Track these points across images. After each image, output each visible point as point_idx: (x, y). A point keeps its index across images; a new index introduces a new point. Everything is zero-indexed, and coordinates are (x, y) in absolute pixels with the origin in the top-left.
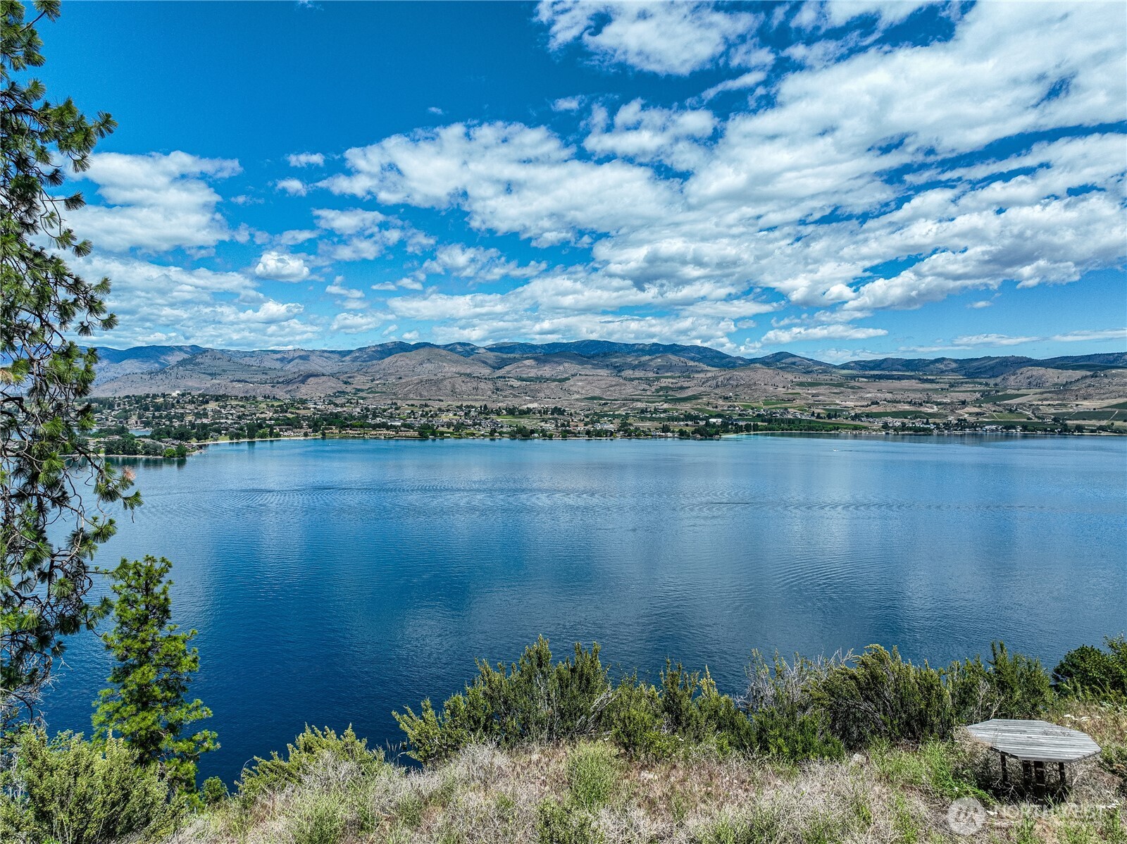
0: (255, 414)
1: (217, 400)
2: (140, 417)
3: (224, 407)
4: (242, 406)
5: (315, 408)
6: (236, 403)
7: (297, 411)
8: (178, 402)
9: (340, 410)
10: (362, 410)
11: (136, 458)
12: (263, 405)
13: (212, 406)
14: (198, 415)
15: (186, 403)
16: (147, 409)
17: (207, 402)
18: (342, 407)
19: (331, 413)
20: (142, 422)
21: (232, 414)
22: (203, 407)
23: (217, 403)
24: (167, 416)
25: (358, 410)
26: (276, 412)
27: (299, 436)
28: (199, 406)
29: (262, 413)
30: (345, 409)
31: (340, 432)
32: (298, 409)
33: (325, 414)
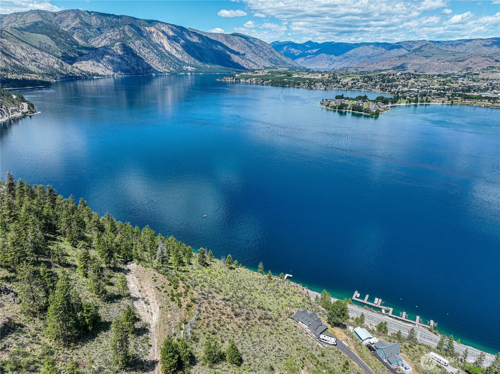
0: (429, 86)
1: (415, 78)
2: (380, 86)
3: (417, 82)
4: (426, 81)
5: (462, 83)
6: (423, 79)
7: (451, 85)
8: (398, 78)
9: (475, 84)
10: (487, 85)
11: (361, 114)
12: (436, 81)
13: (412, 80)
14: (404, 86)
15: (401, 79)
16: (384, 82)
17: (410, 79)
18: (477, 82)
19: (469, 86)
20: (380, 88)
21: (419, 85)
22: (407, 81)
23: (414, 79)
24: (391, 85)
25: (485, 84)
26: (440, 85)
27: (440, 102)
28: (406, 80)
29: (434, 85)
30: (478, 84)
31: (462, 101)
32: (453, 83)
33: (466, 87)
